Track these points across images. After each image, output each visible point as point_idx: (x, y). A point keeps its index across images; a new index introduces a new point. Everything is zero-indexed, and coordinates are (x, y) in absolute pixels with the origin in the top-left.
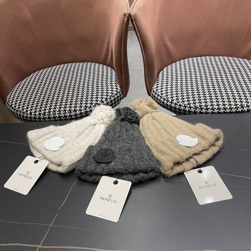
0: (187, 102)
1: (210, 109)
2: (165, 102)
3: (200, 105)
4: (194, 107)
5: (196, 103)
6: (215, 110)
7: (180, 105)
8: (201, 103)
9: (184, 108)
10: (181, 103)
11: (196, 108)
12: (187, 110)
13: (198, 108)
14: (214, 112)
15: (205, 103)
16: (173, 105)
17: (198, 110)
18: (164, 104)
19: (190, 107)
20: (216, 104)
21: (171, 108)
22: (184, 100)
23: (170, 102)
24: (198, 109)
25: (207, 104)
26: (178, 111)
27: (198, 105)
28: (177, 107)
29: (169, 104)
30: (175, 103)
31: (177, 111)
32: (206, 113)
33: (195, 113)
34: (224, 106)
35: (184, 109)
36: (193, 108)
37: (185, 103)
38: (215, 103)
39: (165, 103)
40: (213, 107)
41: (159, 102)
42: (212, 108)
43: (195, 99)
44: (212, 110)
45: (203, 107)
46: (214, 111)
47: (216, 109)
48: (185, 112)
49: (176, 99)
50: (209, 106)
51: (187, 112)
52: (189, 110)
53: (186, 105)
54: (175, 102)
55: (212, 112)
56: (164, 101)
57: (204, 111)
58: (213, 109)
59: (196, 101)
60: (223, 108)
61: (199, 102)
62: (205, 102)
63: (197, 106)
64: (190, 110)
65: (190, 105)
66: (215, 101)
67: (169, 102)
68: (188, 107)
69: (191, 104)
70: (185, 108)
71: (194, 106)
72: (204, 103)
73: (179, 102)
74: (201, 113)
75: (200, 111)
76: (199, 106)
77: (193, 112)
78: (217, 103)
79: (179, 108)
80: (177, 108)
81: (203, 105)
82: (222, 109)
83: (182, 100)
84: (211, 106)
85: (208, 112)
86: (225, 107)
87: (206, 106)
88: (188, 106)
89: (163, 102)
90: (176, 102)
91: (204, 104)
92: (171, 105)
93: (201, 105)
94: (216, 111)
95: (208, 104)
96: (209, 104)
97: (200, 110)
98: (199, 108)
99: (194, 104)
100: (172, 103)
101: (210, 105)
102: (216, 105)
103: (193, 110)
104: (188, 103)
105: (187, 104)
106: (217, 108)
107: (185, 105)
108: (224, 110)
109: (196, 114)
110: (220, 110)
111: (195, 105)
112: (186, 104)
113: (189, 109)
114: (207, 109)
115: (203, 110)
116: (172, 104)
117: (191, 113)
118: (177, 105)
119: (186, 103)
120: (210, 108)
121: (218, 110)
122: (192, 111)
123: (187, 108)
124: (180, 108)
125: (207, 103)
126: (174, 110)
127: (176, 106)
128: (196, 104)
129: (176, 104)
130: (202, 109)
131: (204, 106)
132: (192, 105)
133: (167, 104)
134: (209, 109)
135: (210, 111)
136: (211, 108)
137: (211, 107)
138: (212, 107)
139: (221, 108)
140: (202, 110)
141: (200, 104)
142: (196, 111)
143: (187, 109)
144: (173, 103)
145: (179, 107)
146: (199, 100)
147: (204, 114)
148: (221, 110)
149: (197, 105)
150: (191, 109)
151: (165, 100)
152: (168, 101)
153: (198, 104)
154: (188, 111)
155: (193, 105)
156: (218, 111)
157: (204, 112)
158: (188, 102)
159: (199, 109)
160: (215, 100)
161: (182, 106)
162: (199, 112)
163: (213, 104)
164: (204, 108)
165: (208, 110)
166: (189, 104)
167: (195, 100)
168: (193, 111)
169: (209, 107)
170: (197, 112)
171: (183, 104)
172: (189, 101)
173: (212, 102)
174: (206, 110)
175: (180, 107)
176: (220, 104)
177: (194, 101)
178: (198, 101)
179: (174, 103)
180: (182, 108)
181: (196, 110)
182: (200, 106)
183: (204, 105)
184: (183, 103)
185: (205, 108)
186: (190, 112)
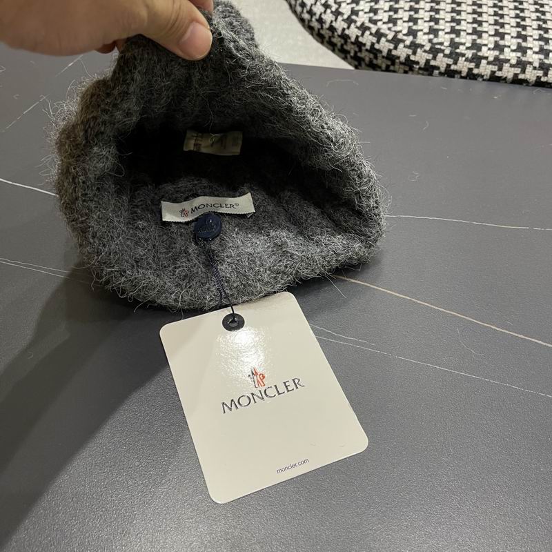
0: (406, 24)
1: (489, 63)
2: (328, 17)
3: (452, 40)
4: (427, 47)
5: (441, 33)
6: (506, 66)
7: (379, 35)
8: (458, 33)
9: (392, 46)
10: (385, 27)
11: (434, 51)
12: (399, 58)
13: (443, 51)
14: (499, 74)
15: (474, 37)
16: (353, 32)
17: (441, 62)
18: (322, 28)
19: (414, 46)
20: (513, 43)
21: (346, 42)
22: (395, 16)
23: (345, 17)
24: (440, 55)
25: (479, 41)
26: (367, 59)
27: (444, 38)
28: (368, 39)
29: (340, 25)
30: (363, 24)
31: (363, 60)
32: (471, 76)
33: (429, 69)
34: (542, 57)
35: (390, 51)
36: (425, 51)
37: (398, 28)
38: (511, 42)
39: (325, 23)
40: (502, 57)
41: (306, 16)
42: (496, 59)
43: (437, 16)
44: (495, 68)
45: (462, 49)
46: (500, 69)
47: (512, 66)
48: (393, 64)
49: (367, 10)
50: (484, 49)
51: (401, 63)
52: (408, 56)
53: (400, 36)
54: (362, 18)
55: (493, 72)
56: (325, 12)
57: (463, 66)
58: (499, 62)
59: (442, 25)
60: (536, 64)
61: (453, 31)
62: (475, 32)
63: (442, 44)
64: (412, 58)
65: (415, 36)
66: (514, 32)
67: (340, 18)
68: (408, 43)
69: (420, 34)
70: (396, 48)
71: (430, 41)
72: (468, 34)
73: (375, 22)
74: (450, 73)
75: (448, 66)
76: (447, 44)
77: (420, 68)
78: (520, 40)
79: (373, 44)
80: (365, 45)
81: (464, 44)
82: (535, 68)
83: (391, 13)
84: (493, 49)
85: (475, 71)
86: (546, 61)
87: (476, 46)
88: (409, 40)
89: (320, 21)
90: (367, 21)
91: (470, 38)
92: (347, 32)
93: (457, 40)
94: (508, 72)
95: (485, 42)
96: (488, 40)
97: (450, 61)
98: (447, 52)
99: (431, 36)
100: (349, 21)
101: (492, 46)
102: (514, 47)
103: (421, 57)
104: (409, 28)
105: (405, 31)
106: (514, 62)
107: (395, 37)
108: (540, 73)
109: (431, 74)
110: (523, 71)
111: (435, 41)
112: (400, 31)
113: (410, 52)
114: (477, 60)
115: (461, 60)
116: (348, 28)
117: (411, 69)
118: (367, 33)
119: (403, 27)
120: (486, 58)
121: (518, 70)
122: (417, 63)
123: (401, 46)
124: (377, 46)
125: (480, 37)
126: (356, 53)
127: (363, 35)
128: (436, 36)
129: (363, 28)
130: (455, 56)
131: (467, 48)
132: (422, 39)
133: (332, 29)
134: (484, 62)
135: (485, 69)
136: (491, 59)
137: (492, 55)
138: (497, 53)
139: (530, 63)
140: (455, 63)
141: (453, 36)
142: (433, 63)
143: (402, 52)
144: (355, 22)
145: (374, 40)
146: (453, 20)
147: (462, 77)
148: (529, 69)
149: (440, 40)
150: (414, 53)
151: (329, 11)
152: (337, 13)
153: (448, 37)
154: (402, 59)
155: (426, 37)
156: (516, 75)
157: (460, 72)
158: (411, 24)
159: (445, 56)
160: (514, 29)
161: (383, 40)
162: (443, 69)
163: (502, 43)
164: (463, 55)
165: (478, 66)
166: (413, 33)
167: (437, 21)
168: (422, 63)
169: (484, 52)
170: (438, 68)
171: (389, 29)
172: (415, 21)
173: (502, 36)
174: (472, 65)
175: (378, 42)
176: (531, 48)
177: (432, 24)
178: (448, 25)
179: (359, 24)
180: (384, 46)
181: (434, 58)
182: (454, 45)
183: (468, 45)
184: (391, 25)
185: (469, 54)
186: (409, 65)
